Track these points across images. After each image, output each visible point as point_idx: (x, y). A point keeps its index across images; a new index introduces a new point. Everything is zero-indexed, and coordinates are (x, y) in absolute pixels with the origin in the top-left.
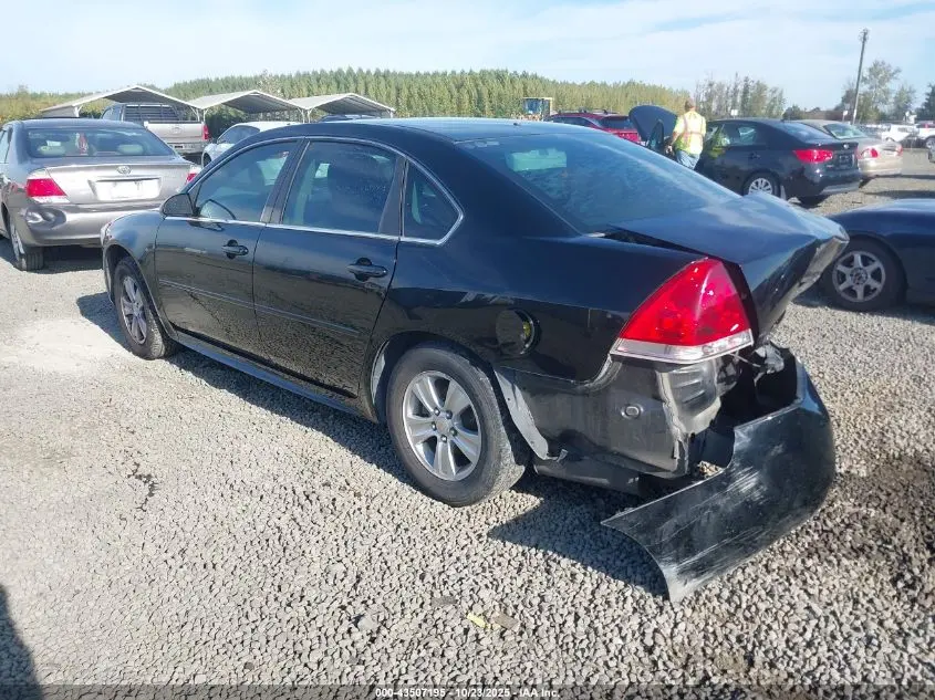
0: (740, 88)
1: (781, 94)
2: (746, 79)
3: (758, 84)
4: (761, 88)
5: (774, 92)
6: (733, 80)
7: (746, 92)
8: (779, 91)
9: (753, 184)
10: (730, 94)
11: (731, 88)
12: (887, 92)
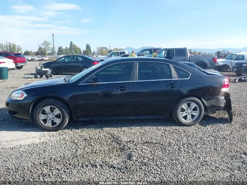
0: (8, 45)
1: (20, 47)
2: (9, 43)
3: (13, 44)
4: (14, 45)
5: (18, 47)
6: (6, 43)
7: (10, 46)
8: (19, 47)
9: (83, 70)
10: (5, 47)
11: (5, 45)
12: (49, 48)
